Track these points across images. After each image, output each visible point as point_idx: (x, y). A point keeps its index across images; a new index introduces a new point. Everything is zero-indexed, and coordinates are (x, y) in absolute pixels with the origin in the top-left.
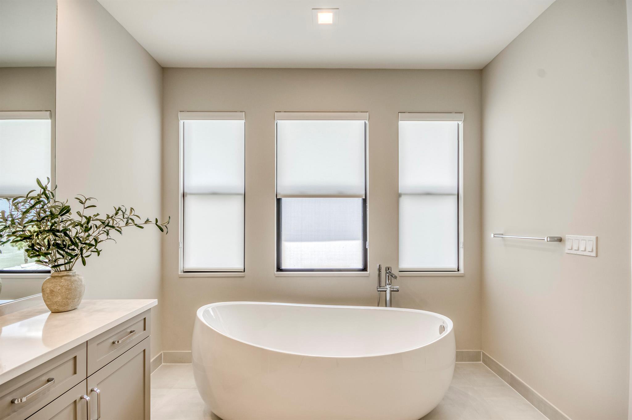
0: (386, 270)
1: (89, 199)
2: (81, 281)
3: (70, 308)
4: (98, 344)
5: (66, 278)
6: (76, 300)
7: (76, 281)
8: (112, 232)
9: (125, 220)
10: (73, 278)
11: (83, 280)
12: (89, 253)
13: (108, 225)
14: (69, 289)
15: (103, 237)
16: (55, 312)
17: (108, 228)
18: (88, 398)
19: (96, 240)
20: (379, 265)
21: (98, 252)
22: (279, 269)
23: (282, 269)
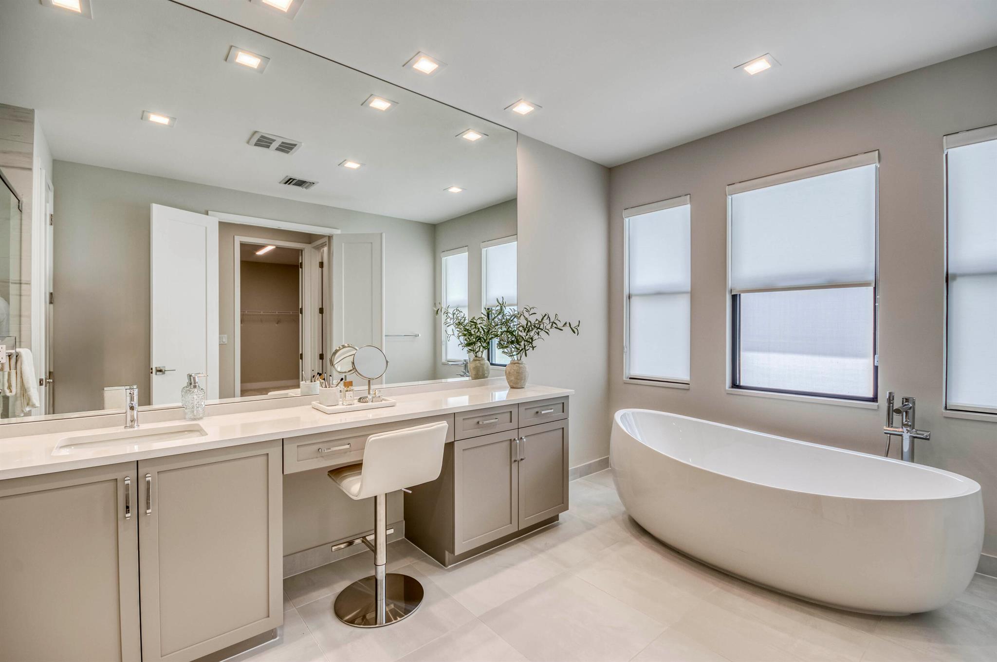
0: (903, 401)
1: (533, 308)
2: (526, 368)
3: (519, 387)
4: (526, 409)
5: (516, 364)
6: (523, 381)
7: (522, 367)
8: (542, 333)
9: (551, 323)
10: (521, 366)
11: (527, 368)
12: (528, 348)
13: (539, 328)
14: (518, 373)
15: (536, 337)
16: (512, 387)
17: (538, 330)
18: (518, 441)
19: (532, 339)
20: (890, 393)
21: (533, 348)
22: (735, 385)
23: (741, 386)
